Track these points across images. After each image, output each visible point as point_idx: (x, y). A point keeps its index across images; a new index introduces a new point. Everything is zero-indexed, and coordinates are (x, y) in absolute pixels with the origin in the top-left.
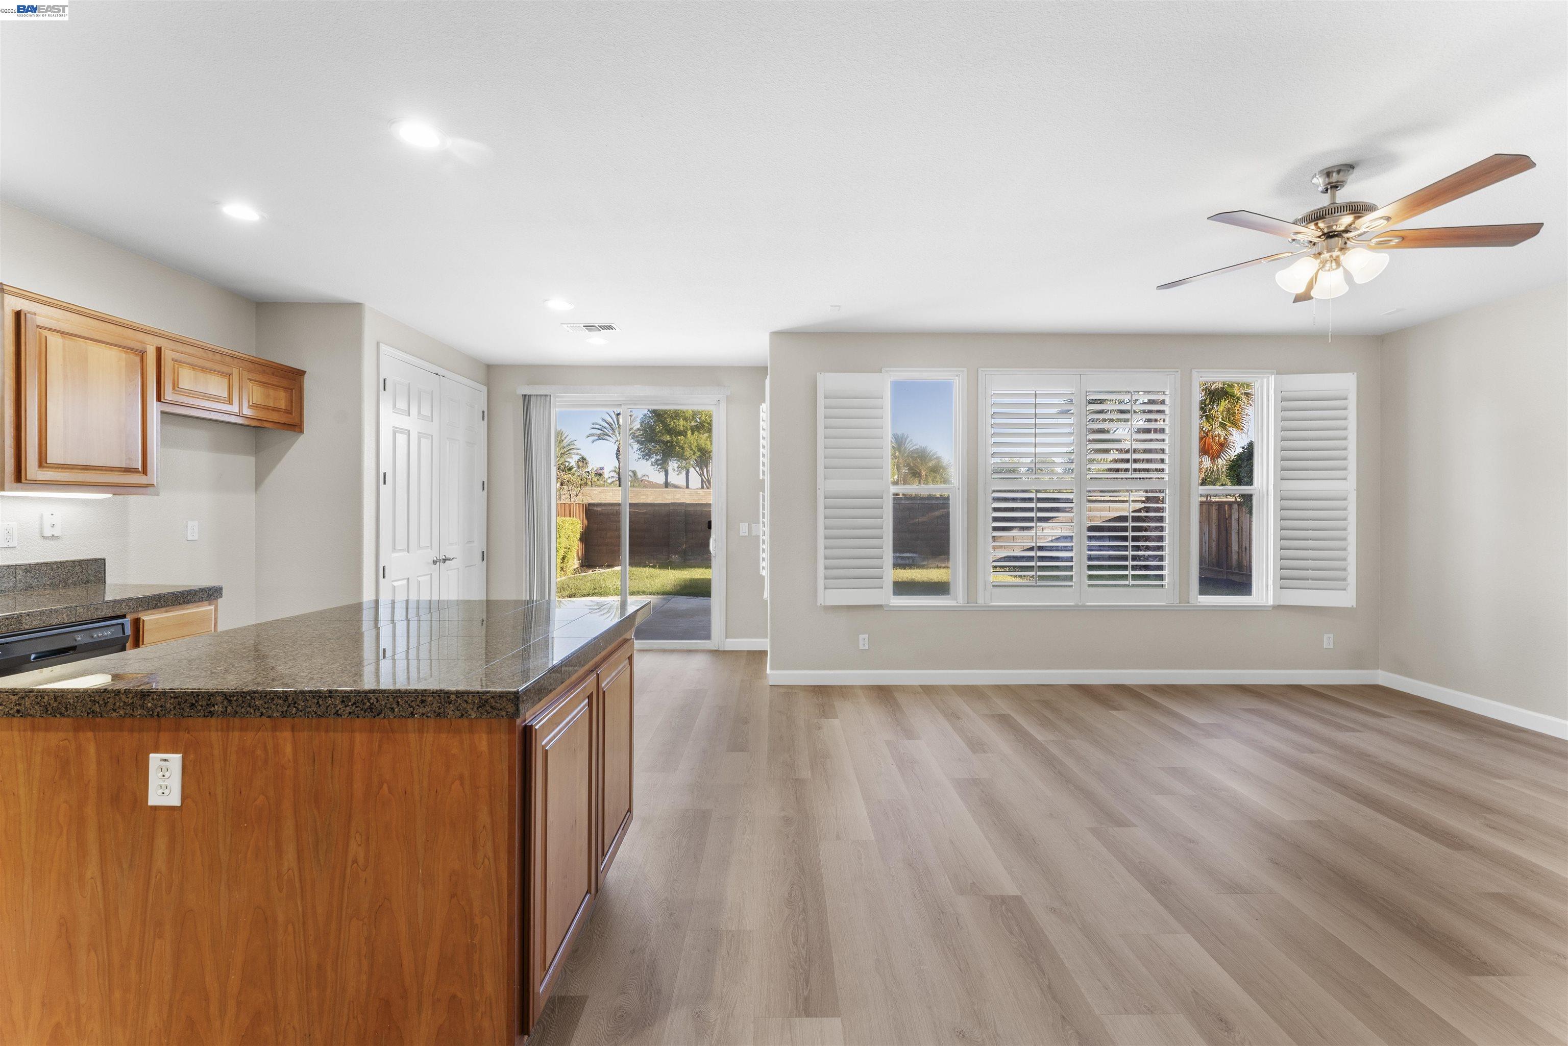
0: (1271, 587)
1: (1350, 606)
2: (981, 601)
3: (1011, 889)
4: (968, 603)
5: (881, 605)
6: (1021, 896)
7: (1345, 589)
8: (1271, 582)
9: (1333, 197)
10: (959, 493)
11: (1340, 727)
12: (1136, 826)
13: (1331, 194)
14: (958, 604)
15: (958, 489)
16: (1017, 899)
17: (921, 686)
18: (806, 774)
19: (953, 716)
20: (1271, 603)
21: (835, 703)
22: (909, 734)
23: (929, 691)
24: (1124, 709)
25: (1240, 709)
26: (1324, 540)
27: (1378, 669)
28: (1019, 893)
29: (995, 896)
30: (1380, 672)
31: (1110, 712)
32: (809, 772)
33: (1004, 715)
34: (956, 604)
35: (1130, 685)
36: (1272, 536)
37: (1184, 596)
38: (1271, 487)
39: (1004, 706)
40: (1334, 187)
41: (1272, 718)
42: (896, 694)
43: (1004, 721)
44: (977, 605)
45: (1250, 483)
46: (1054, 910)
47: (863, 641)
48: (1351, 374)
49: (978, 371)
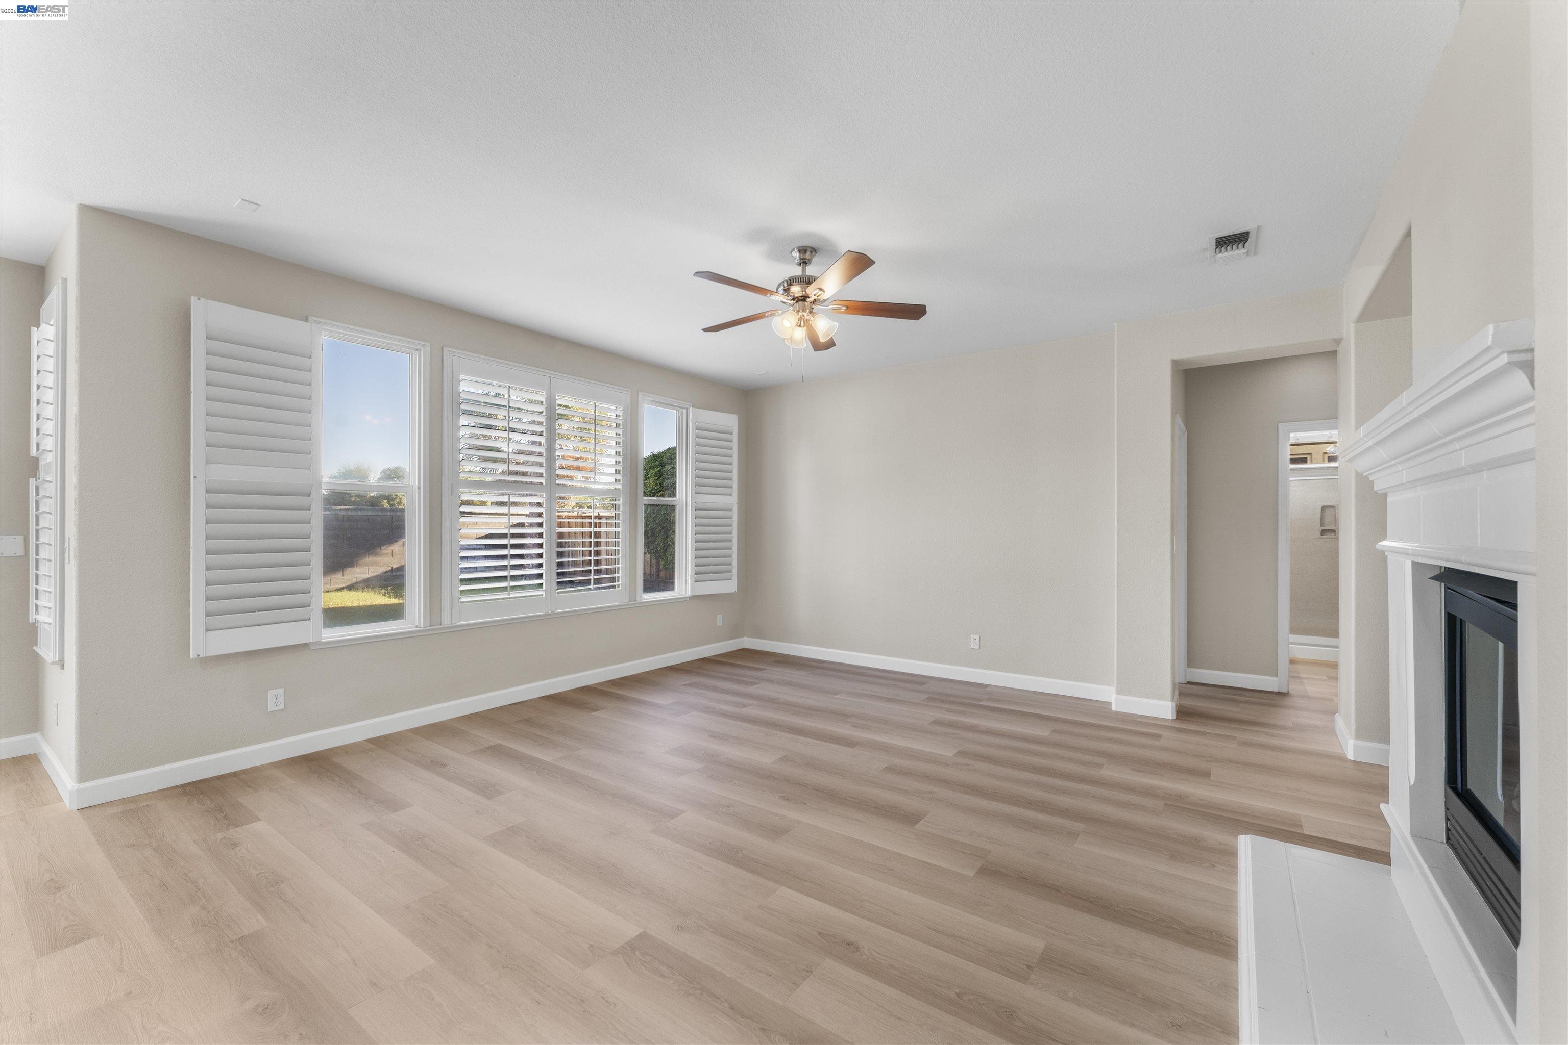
0: (689, 582)
1: (734, 592)
2: (446, 621)
3: (631, 931)
4: (430, 626)
5: (306, 644)
6: (644, 932)
7: (731, 579)
8: (689, 578)
9: (804, 270)
10: (419, 493)
11: (747, 683)
12: (684, 812)
13: (803, 267)
14: (419, 629)
15: (418, 488)
16: (643, 936)
17: (366, 740)
18: (254, 922)
19: (436, 765)
20: (689, 594)
21: (241, 800)
22: (392, 804)
23: (382, 743)
24: (603, 709)
25: (682, 685)
26: (720, 541)
27: (743, 636)
28: (641, 930)
29: (621, 946)
30: (745, 638)
31: (592, 714)
32: (260, 917)
33: (494, 746)
34: (415, 629)
35: (592, 685)
36: (690, 539)
37: (633, 596)
38: (689, 499)
39: (489, 737)
40: (804, 262)
41: (707, 687)
42: (337, 760)
43: (496, 751)
44: (440, 627)
45: (675, 496)
46: (680, 928)
47: (275, 699)
48: (735, 415)
49: (443, 350)
